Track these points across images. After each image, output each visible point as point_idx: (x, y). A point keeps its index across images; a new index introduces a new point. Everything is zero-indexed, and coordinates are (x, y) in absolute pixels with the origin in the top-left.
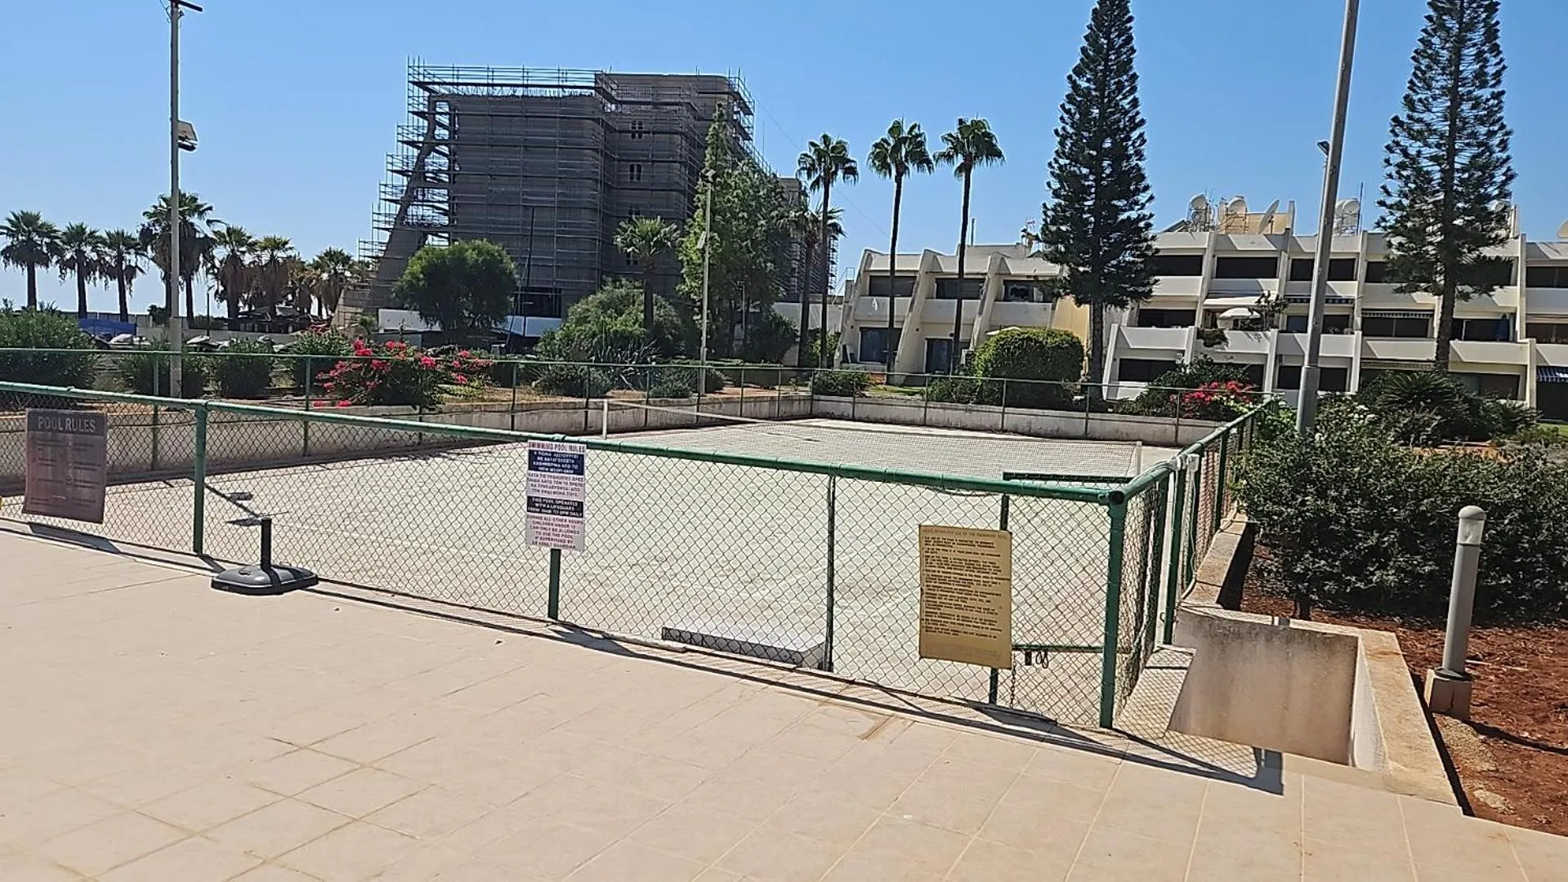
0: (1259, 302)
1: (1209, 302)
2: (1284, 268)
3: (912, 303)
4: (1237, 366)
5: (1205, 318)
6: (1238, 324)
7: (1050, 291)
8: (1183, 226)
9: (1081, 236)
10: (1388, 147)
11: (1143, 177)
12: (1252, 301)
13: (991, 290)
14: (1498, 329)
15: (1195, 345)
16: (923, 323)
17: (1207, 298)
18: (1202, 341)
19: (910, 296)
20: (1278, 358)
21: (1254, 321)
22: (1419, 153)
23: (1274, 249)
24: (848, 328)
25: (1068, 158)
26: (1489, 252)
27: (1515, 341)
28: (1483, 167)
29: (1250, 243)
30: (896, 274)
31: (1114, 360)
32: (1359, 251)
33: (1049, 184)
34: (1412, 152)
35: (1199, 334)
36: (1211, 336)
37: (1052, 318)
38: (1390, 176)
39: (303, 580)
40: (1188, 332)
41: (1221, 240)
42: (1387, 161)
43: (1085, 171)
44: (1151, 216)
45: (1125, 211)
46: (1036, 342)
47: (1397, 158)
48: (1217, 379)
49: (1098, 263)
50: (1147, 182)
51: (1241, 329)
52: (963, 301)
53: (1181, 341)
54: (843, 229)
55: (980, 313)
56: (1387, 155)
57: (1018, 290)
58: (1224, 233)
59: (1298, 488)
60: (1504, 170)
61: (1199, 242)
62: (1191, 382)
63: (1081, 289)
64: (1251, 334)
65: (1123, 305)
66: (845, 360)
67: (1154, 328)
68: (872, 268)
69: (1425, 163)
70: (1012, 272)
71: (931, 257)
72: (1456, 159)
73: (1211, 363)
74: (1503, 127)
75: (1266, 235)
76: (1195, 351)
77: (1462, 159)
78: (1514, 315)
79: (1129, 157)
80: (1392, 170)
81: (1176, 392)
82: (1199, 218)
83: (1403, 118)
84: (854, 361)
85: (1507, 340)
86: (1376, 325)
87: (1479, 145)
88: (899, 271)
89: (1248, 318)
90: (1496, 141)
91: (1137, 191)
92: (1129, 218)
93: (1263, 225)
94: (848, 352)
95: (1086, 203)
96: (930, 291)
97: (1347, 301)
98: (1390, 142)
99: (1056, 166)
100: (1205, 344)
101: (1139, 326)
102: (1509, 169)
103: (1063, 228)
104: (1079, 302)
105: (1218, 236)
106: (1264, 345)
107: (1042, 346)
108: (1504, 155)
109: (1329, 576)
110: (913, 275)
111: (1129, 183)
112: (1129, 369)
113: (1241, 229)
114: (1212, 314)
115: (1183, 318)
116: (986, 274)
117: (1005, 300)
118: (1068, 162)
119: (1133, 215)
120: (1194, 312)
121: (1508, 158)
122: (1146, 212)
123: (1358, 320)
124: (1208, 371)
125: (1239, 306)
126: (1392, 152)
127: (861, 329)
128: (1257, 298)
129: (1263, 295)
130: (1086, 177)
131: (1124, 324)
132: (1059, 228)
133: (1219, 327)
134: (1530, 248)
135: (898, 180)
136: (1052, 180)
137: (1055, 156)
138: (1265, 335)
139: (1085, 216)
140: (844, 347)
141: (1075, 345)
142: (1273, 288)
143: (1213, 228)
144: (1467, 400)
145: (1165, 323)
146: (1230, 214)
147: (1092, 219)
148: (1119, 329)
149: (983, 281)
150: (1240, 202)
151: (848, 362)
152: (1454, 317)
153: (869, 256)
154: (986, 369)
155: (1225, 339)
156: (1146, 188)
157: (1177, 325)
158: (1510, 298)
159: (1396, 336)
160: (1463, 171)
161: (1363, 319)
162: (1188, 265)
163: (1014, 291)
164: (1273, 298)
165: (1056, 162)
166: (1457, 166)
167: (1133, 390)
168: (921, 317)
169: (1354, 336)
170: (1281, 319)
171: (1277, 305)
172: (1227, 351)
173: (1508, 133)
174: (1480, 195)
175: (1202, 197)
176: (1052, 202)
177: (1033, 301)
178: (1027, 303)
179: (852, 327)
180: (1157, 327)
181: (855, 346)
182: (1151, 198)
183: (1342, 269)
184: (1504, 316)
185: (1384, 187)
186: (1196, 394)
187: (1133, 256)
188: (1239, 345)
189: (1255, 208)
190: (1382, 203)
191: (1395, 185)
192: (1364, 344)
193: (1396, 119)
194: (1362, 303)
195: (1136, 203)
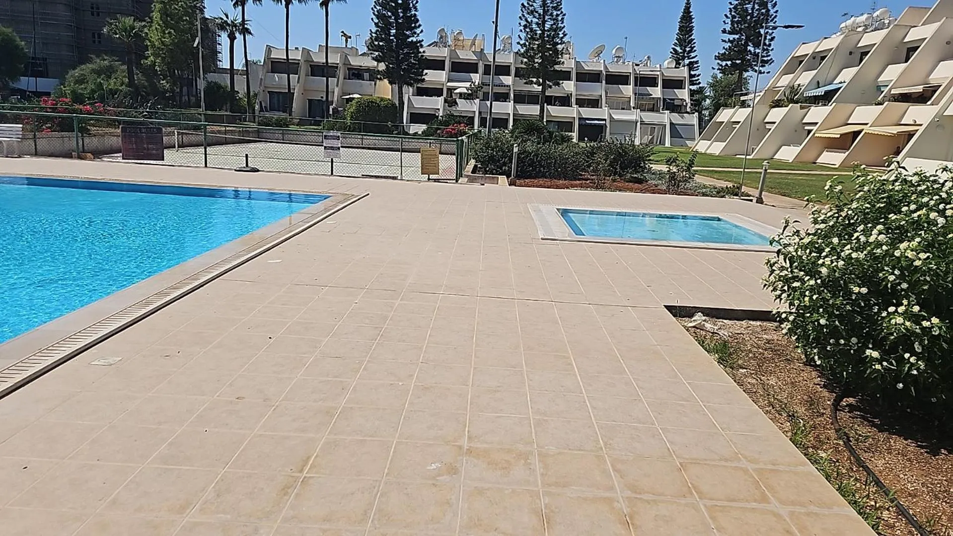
0: (471, 85)
1: (449, 84)
2: (481, 69)
3: (299, 78)
4: (464, 117)
5: (447, 93)
6: (461, 95)
7: (374, 75)
8: (435, 44)
9: (390, 49)
10: (520, 18)
11: (418, 21)
12: (468, 85)
13: (341, 73)
14: (565, 101)
15: (444, 106)
16: (305, 90)
17: (448, 82)
18: (447, 104)
19: (297, 74)
20: (480, 113)
21: (469, 94)
22: (532, 21)
23: (476, 58)
24: (261, 91)
25: (381, 6)
26: (557, 67)
27: (571, 106)
28: (556, 29)
29: (467, 55)
30: (290, 61)
31: (408, 113)
32: (512, 61)
33: (372, 19)
34: (529, 20)
35: (446, 101)
36: (450, 103)
37: (375, 90)
38: (521, 31)
39: (255, 170)
40: (441, 100)
41: (453, 53)
42: (520, 24)
43: (390, 14)
44: (423, 40)
45: (410, 37)
46: (376, 103)
47: (523, 23)
48: (456, 123)
49: (399, 63)
50: (420, 22)
51: (464, 99)
52: (329, 79)
53: (437, 104)
54: (252, 32)
55: (337, 86)
56: (519, 21)
57: (356, 73)
58: (453, 48)
59: (487, 148)
60: (562, 32)
61: (442, 53)
62: (446, 123)
63: (391, 76)
64: (468, 101)
65: (411, 85)
66: (261, 110)
67: (424, 97)
68: (272, 56)
69: (534, 26)
70: (352, 63)
71: (306, 52)
72: (546, 25)
73: (453, 115)
74: (562, 12)
75: (472, 52)
76: (444, 109)
77: (547, 26)
78: (571, 94)
79: (410, 10)
80: (522, 28)
81: (440, 129)
82: (442, 41)
83: (526, 4)
84: (267, 111)
85: (569, 106)
86: (520, 98)
87: (554, 20)
88: (291, 59)
89: (466, 93)
90: (560, 18)
91: (415, 27)
92: (412, 41)
93: (471, 46)
94: (263, 106)
95: (392, 31)
96: (307, 71)
97: (507, 86)
98: (521, 15)
99: (376, 10)
100: (449, 106)
101: (417, 95)
102: (564, 32)
103: (381, 44)
104: (391, 83)
105: (451, 50)
106: (472, 107)
107: (379, 106)
108: (562, 25)
109: (494, 169)
110: (297, 62)
111: (411, 23)
112: (416, 118)
113: (461, 48)
114: (450, 90)
115: (437, 92)
116: (338, 64)
117: (349, 79)
118: (381, 8)
119: (414, 39)
120: (442, 89)
121: (564, 26)
122: (420, 38)
123: (512, 95)
124: (451, 119)
125: (462, 87)
126: (522, 20)
127: (269, 92)
128: (470, 83)
129: (472, 82)
130: (390, 17)
131: (411, 94)
132: (379, 44)
133: (454, 97)
134: (577, 63)
135: (287, 7)
136: (374, 17)
137: (374, 4)
138: (474, 102)
139: (391, 38)
140: (261, 102)
141: (393, 105)
142: (476, 78)
143: (449, 46)
144: (548, 132)
145: (429, 95)
146: (456, 39)
147: (395, 40)
148: (409, 97)
149: (337, 67)
150: (460, 33)
151: (263, 111)
152: (546, 94)
153: (269, 49)
154: (352, 117)
155: (457, 104)
156: (420, 26)
157: (435, 95)
158: (569, 86)
159: (528, 103)
160: (548, 31)
161: (514, 95)
162: (438, 65)
163: (353, 74)
164: (477, 84)
165: (375, 7)
166: (546, 29)
167: (420, 128)
168: (304, 87)
169: (510, 103)
170: (481, 94)
171: (479, 87)
172: (458, 109)
173: (564, 15)
174: (554, 42)
175: (443, 29)
176: (374, 29)
177: (364, 80)
178: (361, 81)
179: (264, 91)
180: (426, 96)
181: (266, 103)
182: (422, 31)
183: (504, 70)
184: (568, 95)
185: (519, 36)
186: (448, 130)
187: (415, 60)
188: (463, 106)
189: (467, 36)
190: (518, 43)
191: (523, 35)
192: (514, 106)
193: (523, 4)
194: (513, 87)
195: (415, 33)
